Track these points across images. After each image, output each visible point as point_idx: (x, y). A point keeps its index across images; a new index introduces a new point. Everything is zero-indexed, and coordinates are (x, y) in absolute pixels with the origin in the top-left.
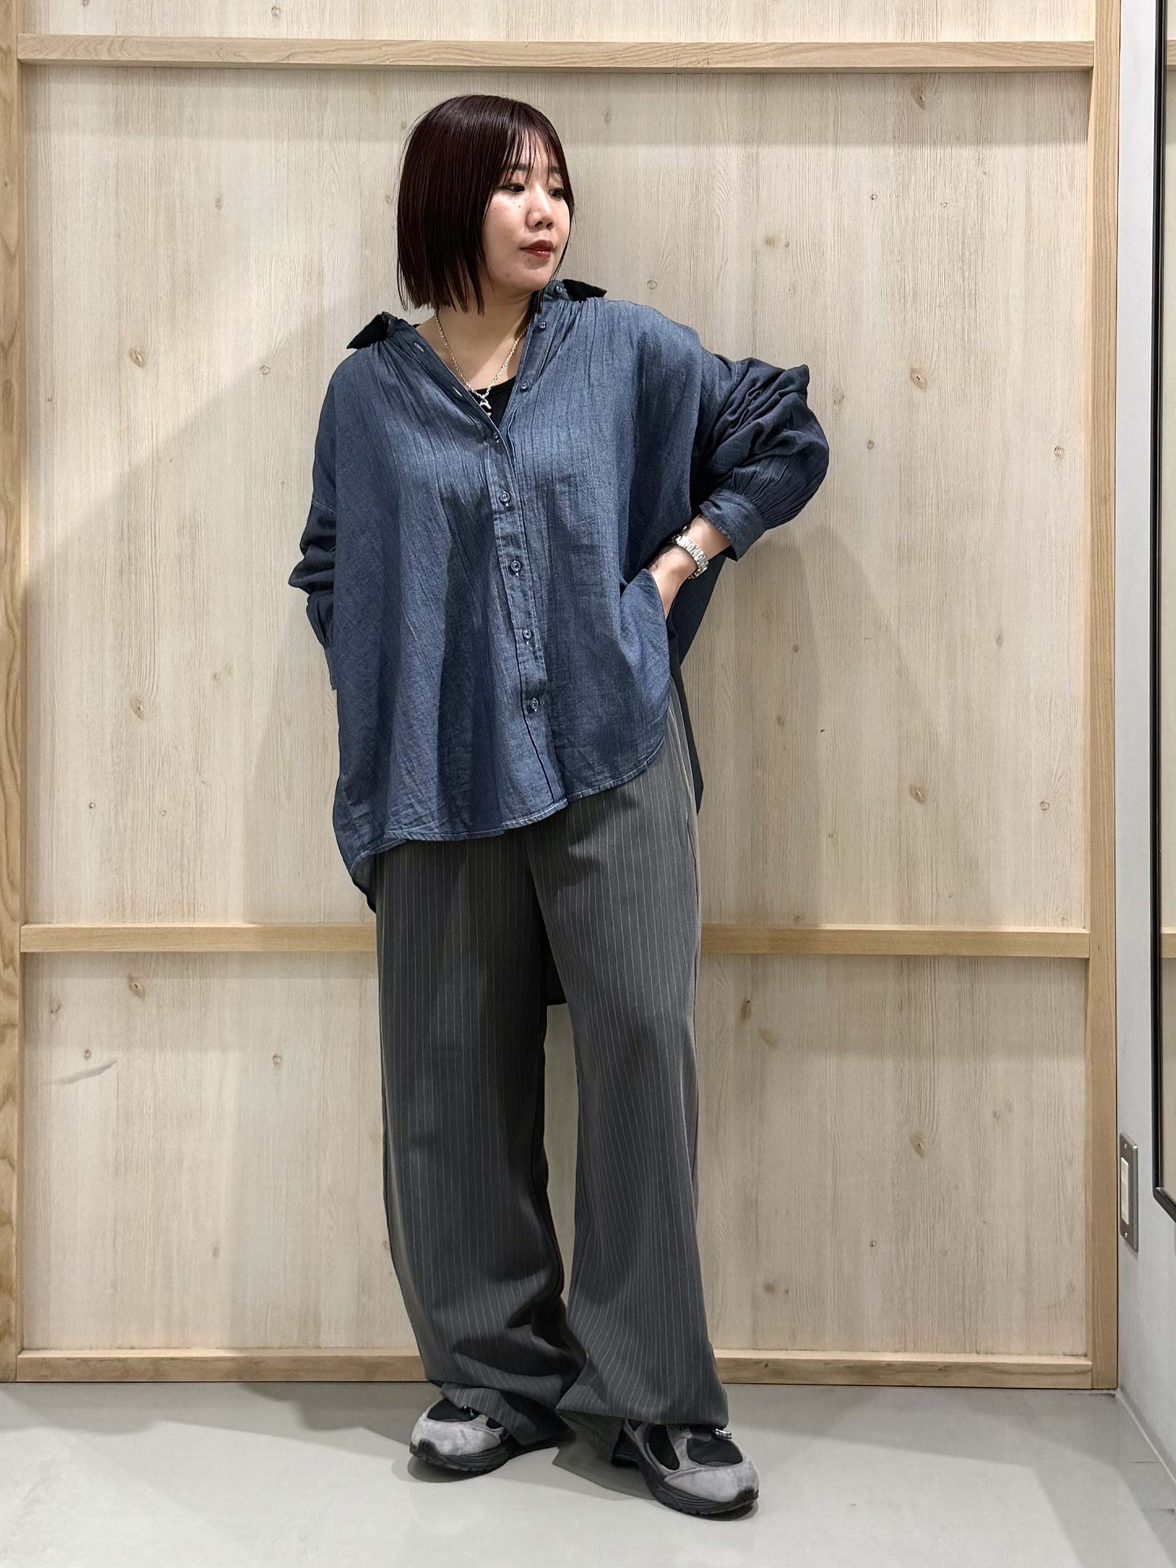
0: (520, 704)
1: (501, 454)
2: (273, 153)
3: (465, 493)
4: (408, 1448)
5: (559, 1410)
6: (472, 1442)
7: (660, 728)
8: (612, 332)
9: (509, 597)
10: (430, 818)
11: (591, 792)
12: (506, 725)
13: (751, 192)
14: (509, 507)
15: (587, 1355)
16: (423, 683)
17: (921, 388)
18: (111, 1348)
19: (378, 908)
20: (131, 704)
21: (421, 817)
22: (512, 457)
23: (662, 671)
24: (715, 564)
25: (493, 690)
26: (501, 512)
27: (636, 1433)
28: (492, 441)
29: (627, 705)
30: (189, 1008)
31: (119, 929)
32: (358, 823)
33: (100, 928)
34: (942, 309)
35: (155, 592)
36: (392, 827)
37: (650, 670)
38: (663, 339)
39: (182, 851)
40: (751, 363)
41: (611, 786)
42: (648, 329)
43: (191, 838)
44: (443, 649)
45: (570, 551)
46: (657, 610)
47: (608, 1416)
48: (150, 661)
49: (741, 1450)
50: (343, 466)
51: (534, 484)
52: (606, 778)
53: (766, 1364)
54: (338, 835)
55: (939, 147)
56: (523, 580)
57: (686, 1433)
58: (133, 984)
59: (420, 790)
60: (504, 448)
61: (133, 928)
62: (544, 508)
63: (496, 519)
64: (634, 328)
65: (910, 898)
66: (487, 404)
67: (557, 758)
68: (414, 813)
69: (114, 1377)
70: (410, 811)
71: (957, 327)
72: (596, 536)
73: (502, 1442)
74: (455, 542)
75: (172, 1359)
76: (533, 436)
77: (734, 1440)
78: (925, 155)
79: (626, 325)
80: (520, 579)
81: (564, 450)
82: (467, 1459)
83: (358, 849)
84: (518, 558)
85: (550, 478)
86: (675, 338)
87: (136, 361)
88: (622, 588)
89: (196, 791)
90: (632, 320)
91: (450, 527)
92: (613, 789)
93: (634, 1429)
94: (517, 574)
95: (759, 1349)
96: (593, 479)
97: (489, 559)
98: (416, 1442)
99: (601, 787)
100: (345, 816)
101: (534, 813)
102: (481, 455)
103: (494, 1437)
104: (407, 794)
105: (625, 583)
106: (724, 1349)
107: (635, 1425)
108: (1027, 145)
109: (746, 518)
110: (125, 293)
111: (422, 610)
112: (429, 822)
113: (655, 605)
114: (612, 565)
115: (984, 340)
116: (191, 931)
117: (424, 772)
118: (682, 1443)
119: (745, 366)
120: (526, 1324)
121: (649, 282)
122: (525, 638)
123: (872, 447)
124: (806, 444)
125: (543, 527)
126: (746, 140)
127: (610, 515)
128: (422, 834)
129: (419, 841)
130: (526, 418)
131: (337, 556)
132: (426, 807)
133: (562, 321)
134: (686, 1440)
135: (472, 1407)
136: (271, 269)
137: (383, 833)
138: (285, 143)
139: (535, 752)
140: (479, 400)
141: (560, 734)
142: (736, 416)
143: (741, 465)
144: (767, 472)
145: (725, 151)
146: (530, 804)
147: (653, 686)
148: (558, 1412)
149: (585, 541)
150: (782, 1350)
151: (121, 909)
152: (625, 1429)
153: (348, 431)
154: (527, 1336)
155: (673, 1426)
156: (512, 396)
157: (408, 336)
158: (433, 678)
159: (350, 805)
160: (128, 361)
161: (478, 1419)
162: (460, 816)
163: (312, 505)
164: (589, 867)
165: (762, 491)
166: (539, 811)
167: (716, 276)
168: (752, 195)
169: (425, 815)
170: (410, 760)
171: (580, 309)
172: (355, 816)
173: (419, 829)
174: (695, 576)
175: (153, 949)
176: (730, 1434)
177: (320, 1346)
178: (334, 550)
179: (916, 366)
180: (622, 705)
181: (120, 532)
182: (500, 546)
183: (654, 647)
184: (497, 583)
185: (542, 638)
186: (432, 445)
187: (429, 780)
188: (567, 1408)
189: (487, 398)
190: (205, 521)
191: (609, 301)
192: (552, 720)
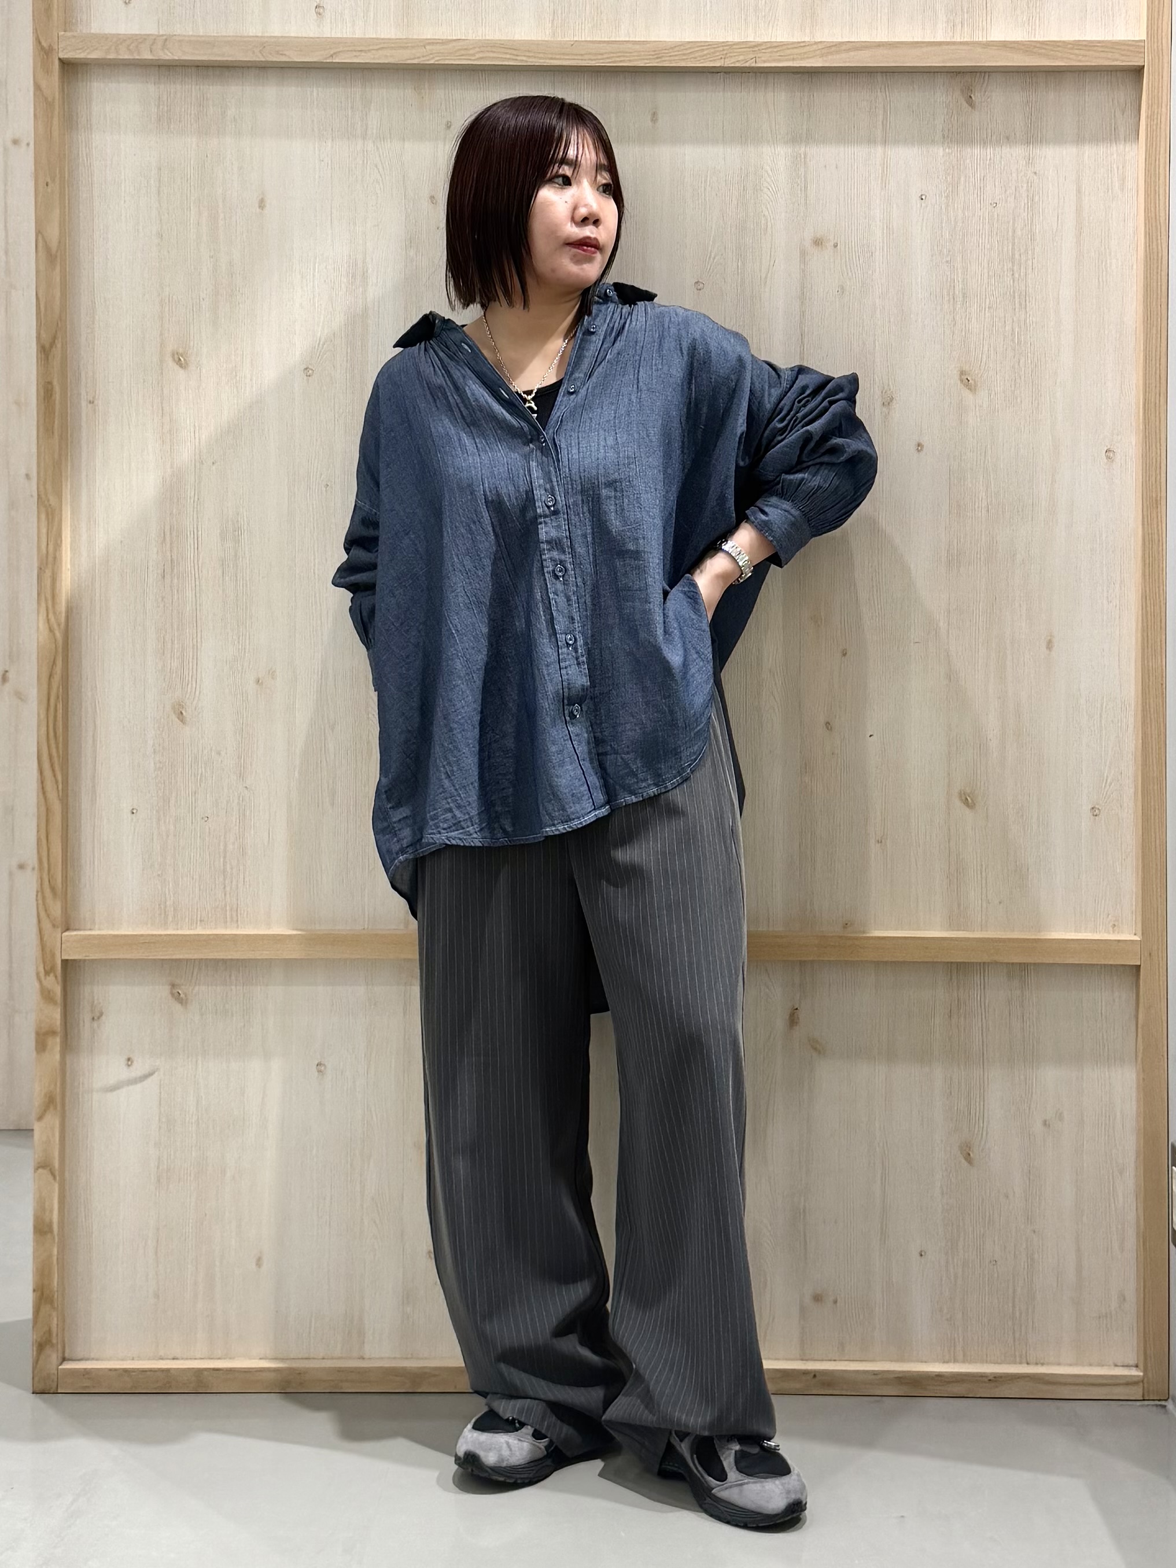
0: (562, 709)
1: (547, 457)
2: (317, 152)
3: (509, 495)
4: (453, 1459)
5: (605, 1421)
6: (518, 1453)
7: (704, 735)
8: (661, 338)
9: (553, 602)
10: (469, 824)
11: (634, 799)
12: (546, 731)
13: (799, 192)
14: (554, 511)
15: (634, 1366)
16: (464, 687)
17: (970, 389)
18: (154, 1359)
19: (419, 915)
20: (173, 708)
21: (460, 822)
22: (558, 461)
23: (705, 678)
24: (760, 571)
25: (535, 695)
26: (545, 516)
27: (683, 1445)
28: (537, 444)
29: (671, 712)
30: (232, 1015)
31: (160, 935)
32: (397, 826)
33: (142, 935)
34: (992, 311)
35: (198, 595)
36: (430, 831)
37: (693, 676)
38: (713, 346)
39: (225, 857)
40: (801, 370)
41: (654, 793)
42: (697, 336)
43: (234, 844)
44: (485, 653)
45: (615, 556)
46: (700, 616)
47: (655, 1428)
48: (193, 666)
49: (789, 1462)
50: (388, 466)
51: (579, 488)
52: (649, 785)
53: (815, 1374)
54: (377, 839)
55: (989, 147)
56: (567, 585)
57: (734, 1444)
58: (175, 991)
59: (459, 795)
60: (550, 452)
61: (174, 935)
62: (589, 513)
63: (541, 523)
64: (683, 333)
65: (959, 905)
66: (533, 405)
67: (600, 765)
68: (452, 817)
69: (155, 1388)
70: (449, 815)
71: (1007, 328)
72: (641, 541)
73: (548, 1453)
74: (499, 545)
75: (215, 1370)
76: (580, 439)
77: (782, 1452)
78: (975, 153)
79: (676, 331)
80: (564, 584)
81: (611, 454)
82: (512, 1470)
83: (397, 854)
84: (562, 562)
85: (596, 483)
86: (725, 344)
87: (179, 362)
88: (666, 594)
89: (239, 797)
90: (682, 326)
91: (494, 530)
92: (656, 797)
93: (681, 1441)
94: (561, 579)
95: (807, 1360)
96: (640, 485)
97: (533, 563)
98: (461, 1453)
99: (645, 794)
100: (385, 819)
101: (574, 819)
102: (527, 457)
103: (540, 1449)
104: (446, 799)
105: (668, 588)
106: (772, 1359)
107: (682, 1436)
108: (1078, 144)
109: (793, 524)
110: (167, 293)
111: (465, 613)
112: (468, 827)
113: (699, 610)
114: (657, 571)
115: (1034, 341)
116: (234, 938)
117: (464, 776)
118: (729, 1455)
119: (795, 373)
120: (571, 1333)
121: (697, 283)
122: (567, 643)
123: (921, 450)
124: (855, 452)
125: (588, 531)
126: (795, 139)
127: (655, 521)
128: (460, 839)
129: (458, 846)
130: (573, 421)
131: (379, 558)
132: (465, 811)
133: (611, 325)
134: (733, 1451)
135: (517, 1418)
136: (314, 269)
137: (422, 838)
138: (329, 143)
139: (576, 758)
140: (525, 401)
141: (603, 741)
142: (785, 422)
143: (788, 472)
144: (813, 479)
145: (773, 151)
146: (569, 811)
147: (696, 692)
148: (603, 1423)
149: (631, 546)
150: (830, 1360)
151: (163, 916)
152: (672, 1441)
153: (392, 431)
154: (573, 1346)
155: (721, 1437)
156: (559, 399)
157: (455, 336)
158: (475, 682)
159: (390, 808)
160: (170, 363)
161: (524, 1430)
162: (499, 822)
163: (355, 505)
164: (632, 874)
165: (809, 498)
166: (579, 818)
167: (763, 276)
168: (799, 196)
169: (464, 820)
170: (449, 763)
171: (630, 314)
172: (394, 820)
173: (458, 834)
174: (739, 581)
175: (196, 956)
176: (778, 1446)
177: (365, 1357)
178: (377, 551)
179: (966, 368)
180: (667, 711)
181: (163, 535)
182: (544, 550)
183: (697, 653)
184: (541, 588)
185: (586, 644)
186: (477, 446)
187: (468, 785)
188: (613, 1419)
189: (533, 399)
190: (248, 524)
191: (660, 306)
192: (595, 727)
